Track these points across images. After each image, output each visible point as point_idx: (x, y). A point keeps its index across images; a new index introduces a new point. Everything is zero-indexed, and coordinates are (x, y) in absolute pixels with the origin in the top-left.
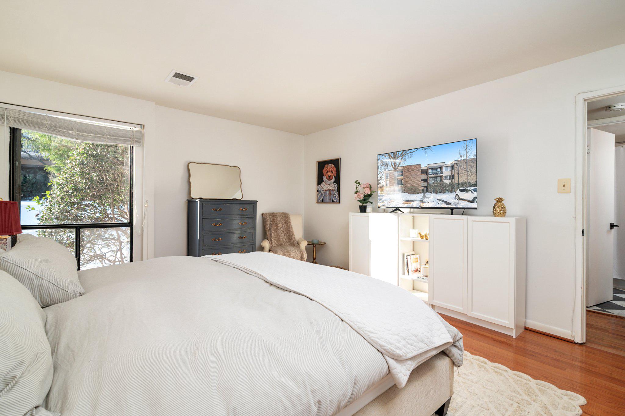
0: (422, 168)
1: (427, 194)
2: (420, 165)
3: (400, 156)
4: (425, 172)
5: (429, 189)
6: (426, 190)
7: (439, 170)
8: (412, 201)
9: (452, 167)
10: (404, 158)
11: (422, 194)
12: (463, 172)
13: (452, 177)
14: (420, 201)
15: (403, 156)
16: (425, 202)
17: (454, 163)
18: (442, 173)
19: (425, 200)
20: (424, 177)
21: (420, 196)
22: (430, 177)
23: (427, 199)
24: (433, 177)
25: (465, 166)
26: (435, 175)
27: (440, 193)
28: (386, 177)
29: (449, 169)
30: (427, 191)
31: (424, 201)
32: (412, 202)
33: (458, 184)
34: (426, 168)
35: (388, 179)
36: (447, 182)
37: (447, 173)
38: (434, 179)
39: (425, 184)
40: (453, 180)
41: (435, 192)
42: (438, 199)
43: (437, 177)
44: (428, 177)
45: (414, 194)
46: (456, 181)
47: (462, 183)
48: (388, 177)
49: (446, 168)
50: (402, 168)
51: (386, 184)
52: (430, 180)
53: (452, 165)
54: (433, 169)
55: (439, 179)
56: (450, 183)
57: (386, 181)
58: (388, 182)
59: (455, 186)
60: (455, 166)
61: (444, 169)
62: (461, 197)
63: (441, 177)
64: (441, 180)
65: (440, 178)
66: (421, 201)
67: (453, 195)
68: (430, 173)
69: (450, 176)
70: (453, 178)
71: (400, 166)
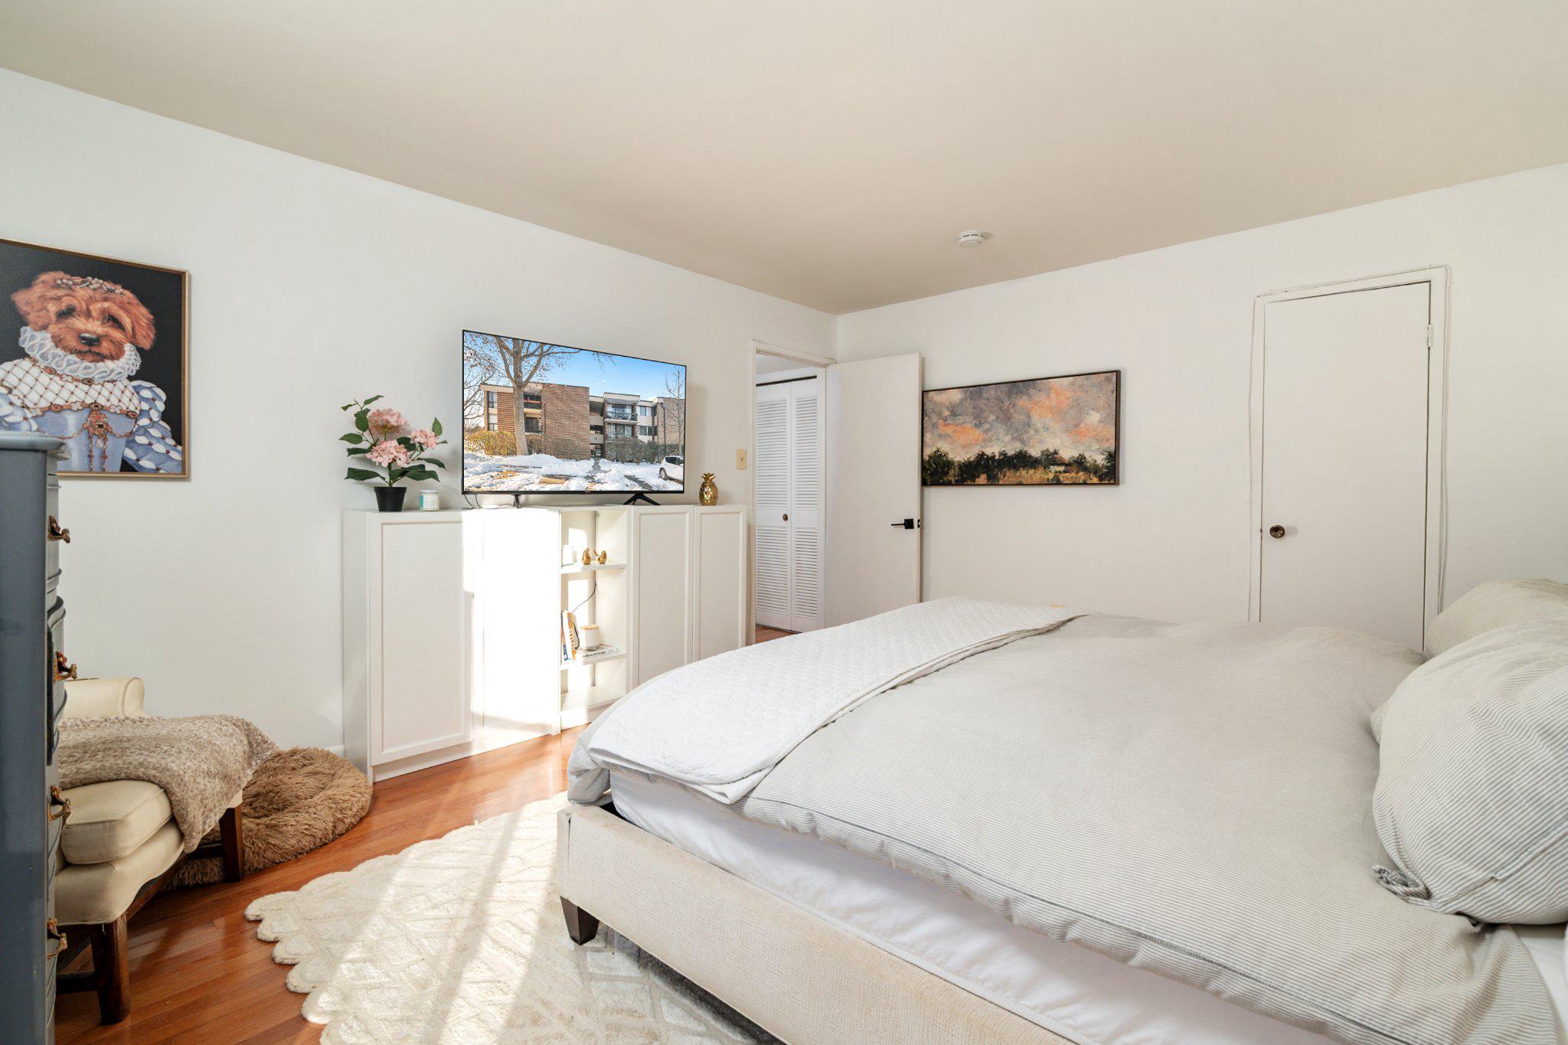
0: (591, 399)
1: (604, 463)
2: (586, 389)
3: (532, 354)
4: (598, 408)
5: (608, 452)
6: (600, 452)
7: (628, 410)
8: (568, 478)
9: (654, 409)
10: (544, 361)
11: (592, 461)
12: (673, 423)
13: (653, 431)
14: (587, 478)
15: (541, 356)
16: (599, 482)
17: (656, 401)
18: (634, 418)
19: (599, 476)
20: (597, 420)
21: (586, 466)
22: (609, 424)
23: (603, 474)
24: (616, 425)
25: (676, 413)
26: (620, 421)
27: (631, 461)
28: (488, 402)
29: (649, 412)
30: (603, 456)
31: (596, 479)
32: (566, 479)
33: (665, 446)
34: (601, 401)
35: (494, 411)
36: (645, 439)
37: (644, 420)
38: (619, 428)
39: (598, 438)
40: (656, 437)
41: (620, 459)
42: (626, 476)
43: (623, 425)
44: (604, 423)
45: (571, 459)
46: (660, 439)
47: (671, 446)
48: (496, 405)
49: (643, 409)
50: (540, 387)
51: (489, 424)
52: (610, 431)
53: (654, 404)
54: (619, 406)
55: (628, 432)
56: (649, 442)
57: (488, 414)
58: (494, 419)
59: (659, 450)
60: (659, 409)
61: (638, 410)
62: (670, 474)
63: (633, 426)
64: (633, 434)
65: (630, 429)
66: (590, 478)
67: (655, 469)
68: (610, 415)
69: (650, 428)
70: (656, 434)
71: (533, 379)
